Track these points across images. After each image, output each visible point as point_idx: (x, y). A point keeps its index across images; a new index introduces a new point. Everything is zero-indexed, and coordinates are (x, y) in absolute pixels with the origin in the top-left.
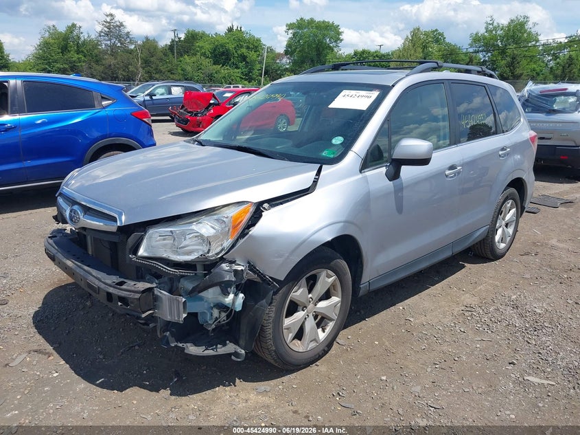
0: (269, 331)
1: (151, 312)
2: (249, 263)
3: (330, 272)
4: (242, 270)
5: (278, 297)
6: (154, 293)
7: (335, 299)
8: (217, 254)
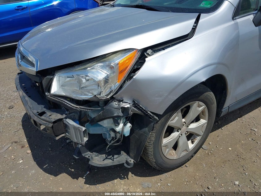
0: (151, 150)
1: (63, 135)
2: (134, 101)
3: (201, 103)
4: (128, 107)
5: (157, 126)
6: (63, 122)
7: (203, 121)
8: (107, 95)
